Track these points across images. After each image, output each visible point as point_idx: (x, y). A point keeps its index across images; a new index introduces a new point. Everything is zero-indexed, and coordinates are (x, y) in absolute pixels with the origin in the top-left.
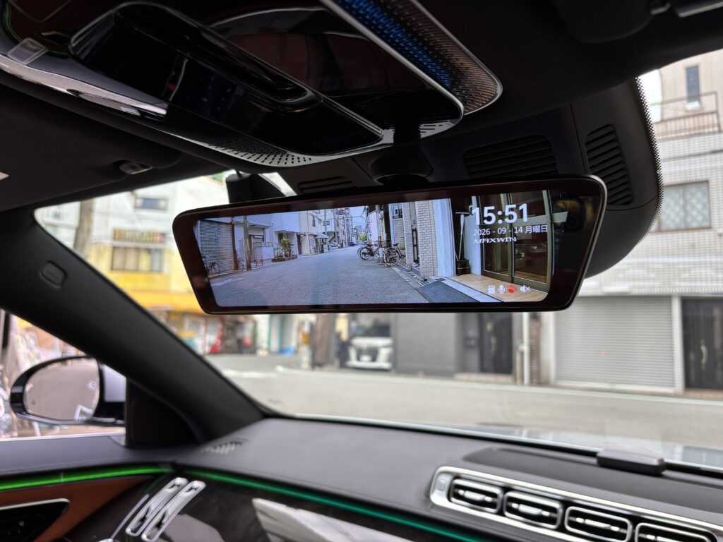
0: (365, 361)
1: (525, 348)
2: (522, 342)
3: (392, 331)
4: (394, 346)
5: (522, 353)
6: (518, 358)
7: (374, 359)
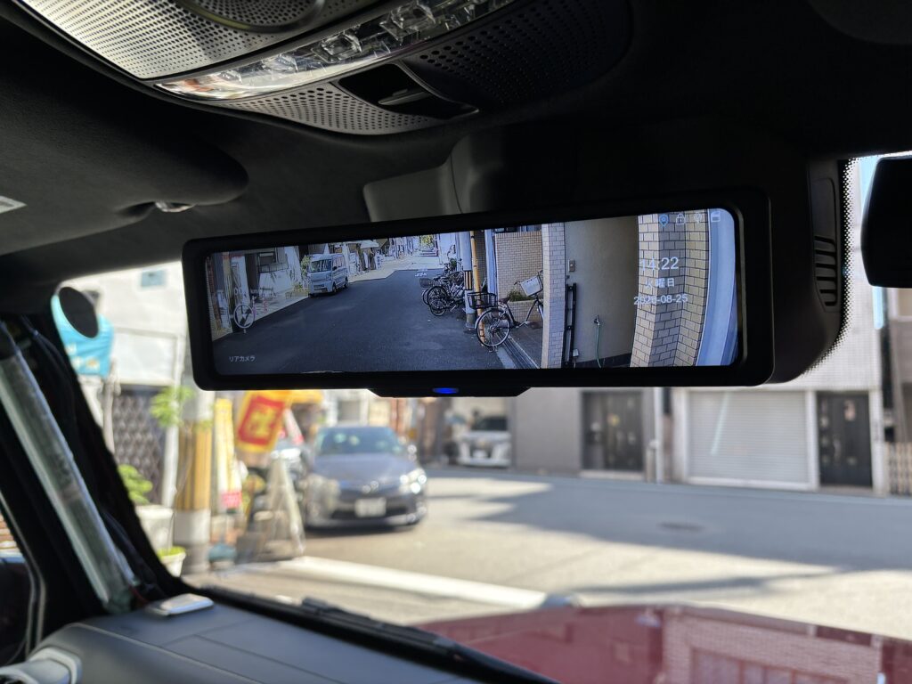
0: (480, 457)
1: (657, 443)
2: (653, 437)
3: (510, 425)
4: (513, 441)
5: (654, 450)
6: (648, 455)
7: (489, 455)
